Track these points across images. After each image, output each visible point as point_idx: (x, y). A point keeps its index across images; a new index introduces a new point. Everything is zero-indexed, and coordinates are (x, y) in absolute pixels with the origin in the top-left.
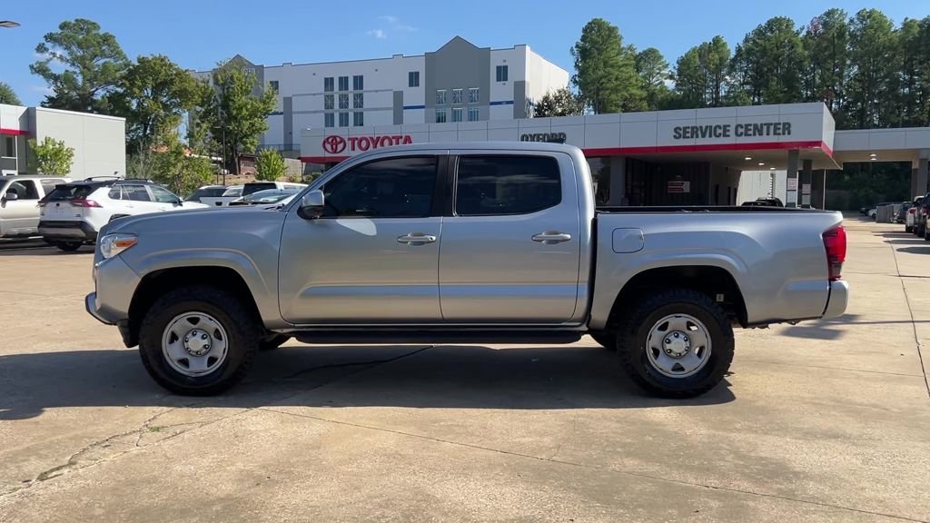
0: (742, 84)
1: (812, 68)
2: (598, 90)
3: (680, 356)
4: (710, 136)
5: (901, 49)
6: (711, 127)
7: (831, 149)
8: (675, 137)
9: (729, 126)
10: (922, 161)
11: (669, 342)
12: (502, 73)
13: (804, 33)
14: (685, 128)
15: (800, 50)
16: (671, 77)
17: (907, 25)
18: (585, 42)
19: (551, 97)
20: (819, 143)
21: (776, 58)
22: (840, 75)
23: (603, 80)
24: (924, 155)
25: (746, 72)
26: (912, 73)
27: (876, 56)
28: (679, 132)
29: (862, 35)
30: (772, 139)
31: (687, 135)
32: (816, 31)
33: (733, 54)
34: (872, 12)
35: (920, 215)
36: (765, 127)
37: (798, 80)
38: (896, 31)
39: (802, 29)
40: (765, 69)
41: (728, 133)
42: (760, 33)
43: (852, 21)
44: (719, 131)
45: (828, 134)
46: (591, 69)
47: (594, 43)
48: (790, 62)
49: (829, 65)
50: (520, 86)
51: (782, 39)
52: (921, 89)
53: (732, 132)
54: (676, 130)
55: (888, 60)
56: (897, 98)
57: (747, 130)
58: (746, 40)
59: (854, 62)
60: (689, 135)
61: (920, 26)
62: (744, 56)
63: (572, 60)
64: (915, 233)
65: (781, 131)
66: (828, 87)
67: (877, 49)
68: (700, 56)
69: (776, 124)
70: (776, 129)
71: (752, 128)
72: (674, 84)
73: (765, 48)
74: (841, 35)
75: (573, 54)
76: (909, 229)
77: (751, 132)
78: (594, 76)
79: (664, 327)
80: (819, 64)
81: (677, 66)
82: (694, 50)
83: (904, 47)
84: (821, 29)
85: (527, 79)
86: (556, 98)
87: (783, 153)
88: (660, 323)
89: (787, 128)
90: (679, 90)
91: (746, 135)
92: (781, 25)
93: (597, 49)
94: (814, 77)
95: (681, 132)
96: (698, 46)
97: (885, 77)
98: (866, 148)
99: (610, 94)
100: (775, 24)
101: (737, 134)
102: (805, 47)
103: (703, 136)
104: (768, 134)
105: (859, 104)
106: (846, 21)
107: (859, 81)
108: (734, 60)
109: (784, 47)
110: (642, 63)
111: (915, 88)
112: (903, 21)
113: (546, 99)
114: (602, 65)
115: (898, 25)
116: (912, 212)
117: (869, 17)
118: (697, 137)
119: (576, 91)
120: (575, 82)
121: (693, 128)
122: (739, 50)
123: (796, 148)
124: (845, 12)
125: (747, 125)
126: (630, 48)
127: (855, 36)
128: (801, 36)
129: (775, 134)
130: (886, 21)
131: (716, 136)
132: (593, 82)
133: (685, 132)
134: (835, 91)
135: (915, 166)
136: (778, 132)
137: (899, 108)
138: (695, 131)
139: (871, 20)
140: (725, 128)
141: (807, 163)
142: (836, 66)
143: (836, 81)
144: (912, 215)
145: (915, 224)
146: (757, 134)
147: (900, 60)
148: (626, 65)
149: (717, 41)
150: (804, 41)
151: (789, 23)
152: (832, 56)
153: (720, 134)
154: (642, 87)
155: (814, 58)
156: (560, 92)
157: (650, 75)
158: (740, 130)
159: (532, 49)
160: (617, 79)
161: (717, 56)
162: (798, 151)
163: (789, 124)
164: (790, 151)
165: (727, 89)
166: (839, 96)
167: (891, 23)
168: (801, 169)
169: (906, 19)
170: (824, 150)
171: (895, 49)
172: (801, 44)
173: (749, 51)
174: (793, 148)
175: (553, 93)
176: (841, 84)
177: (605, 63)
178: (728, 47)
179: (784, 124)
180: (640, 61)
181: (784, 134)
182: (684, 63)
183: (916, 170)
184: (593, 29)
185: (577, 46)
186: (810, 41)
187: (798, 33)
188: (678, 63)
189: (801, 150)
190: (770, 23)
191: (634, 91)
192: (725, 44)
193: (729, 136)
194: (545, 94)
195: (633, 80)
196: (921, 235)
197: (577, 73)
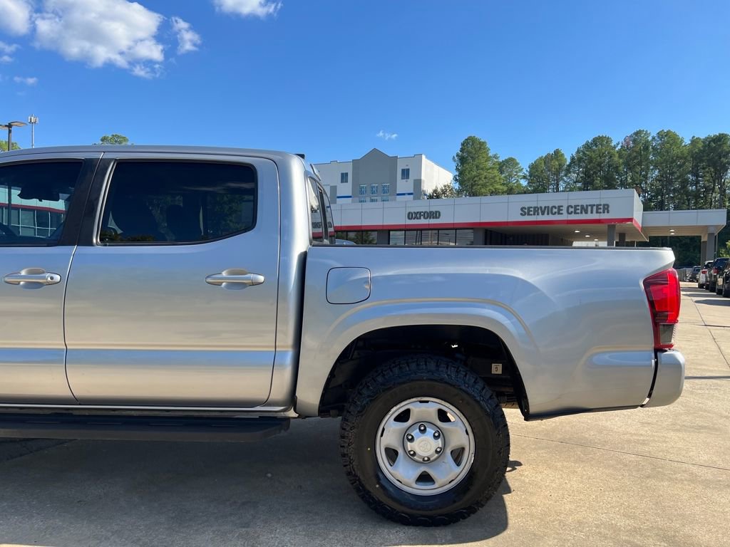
0: (575, 182)
1: (625, 172)
2: (472, 185)
3: (427, 461)
4: (548, 214)
5: (689, 158)
6: (548, 207)
7: (641, 226)
8: (521, 214)
9: (562, 206)
10: (710, 235)
11: (412, 440)
12: (406, 173)
13: (619, 147)
14: (529, 208)
15: (616, 159)
16: (524, 177)
17: (694, 141)
18: (463, 153)
19: (439, 190)
20: (631, 220)
21: (599, 165)
22: (646, 177)
23: (476, 179)
24: (711, 230)
25: (578, 174)
26: (697, 176)
27: (672, 163)
28: (524, 211)
29: (661, 149)
30: (595, 216)
31: (531, 213)
32: (627, 146)
33: (568, 161)
34: (669, 132)
35: (711, 275)
36: (589, 208)
37: (614, 179)
38: (685, 146)
39: (618, 144)
40: (592, 172)
41: (561, 212)
42: (588, 146)
43: (654, 138)
44: (555, 210)
45: (638, 214)
46: (467, 171)
47: (469, 152)
48: (609, 167)
49: (638, 169)
50: (418, 183)
51: (603, 151)
52: (704, 187)
53: (564, 211)
54: (522, 209)
55: (680, 166)
56: (687, 193)
57: (576, 209)
58: (578, 151)
59: (656, 167)
60: (532, 213)
61: (703, 142)
62: (577, 163)
63: (454, 165)
64: (707, 289)
65: (601, 211)
66: (637, 184)
67: (672, 158)
68: (545, 163)
69: (598, 206)
70: (598, 209)
71: (579, 208)
72: (526, 183)
73: (591, 157)
74: (646, 148)
75: (455, 161)
76: (701, 286)
77: (579, 211)
78: (469, 176)
79: (403, 417)
80: (630, 169)
81: (528, 170)
82: (541, 158)
83: (692, 157)
84: (631, 145)
85: (423, 178)
86: (442, 190)
87: (604, 227)
88: (397, 410)
89: (606, 208)
90: (530, 186)
91: (575, 213)
92: (603, 141)
93: (472, 158)
94: (626, 178)
95: (526, 211)
96: (544, 156)
97: (678, 177)
98: (667, 225)
99: (481, 188)
100: (599, 141)
101: (568, 213)
102: (620, 157)
103: (543, 214)
104: (592, 212)
105: (659, 197)
106: (650, 138)
107: (660, 181)
108: (569, 166)
109: (605, 156)
110: (504, 167)
111: (700, 186)
112: (691, 138)
113: (435, 191)
114: (475, 168)
115: (687, 141)
116: (704, 272)
117: (666, 136)
118: (538, 214)
119: (457, 186)
120: (456, 180)
121: (535, 208)
122: (573, 159)
123: (613, 223)
124: (648, 132)
125: (576, 206)
126: (495, 157)
127: (657, 149)
128: (617, 149)
129: (597, 212)
130: (679, 139)
131: (552, 214)
132: (469, 180)
133: (529, 211)
134: (642, 188)
135: (704, 239)
136: (599, 211)
137: (689, 200)
138: (536, 210)
139: (668, 138)
140: (560, 208)
141: (622, 236)
142: (642, 170)
143: (642, 180)
144: (704, 275)
145: (707, 281)
146: (583, 212)
147: (689, 166)
148: (493, 168)
149: (557, 152)
150: (619, 152)
151: (608, 140)
152: (640, 164)
153: (555, 213)
154: (504, 184)
155: (627, 164)
156: (445, 186)
157: (510, 176)
158: (571, 210)
159: (427, 157)
160: (485, 178)
161: (557, 163)
162: (614, 226)
163: (608, 205)
164: (609, 226)
165: (564, 185)
166: (645, 191)
167: (682, 140)
168: (618, 240)
169: (694, 137)
170: (636, 226)
171: (685, 158)
172: (617, 155)
173: (580, 160)
174: (611, 224)
175: (440, 187)
176: (646, 183)
177: (477, 166)
178: (565, 157)
179: (604, 205)
180: (503, 166)
181: (604, 212)
182: (533, 167)
183: (705, 242)
184: (468, 143)
185: (457, 155)
186: (623, 152)
187: (615, 147)
188: (529, 167)
189: (618, 224)
190: (595, 140)
191: (498, 187)
192: (563, 154)
193: (562, 214)
194: (434, 188)
195: (497, 179)
196: (713, 290)
197: (457, 173)
